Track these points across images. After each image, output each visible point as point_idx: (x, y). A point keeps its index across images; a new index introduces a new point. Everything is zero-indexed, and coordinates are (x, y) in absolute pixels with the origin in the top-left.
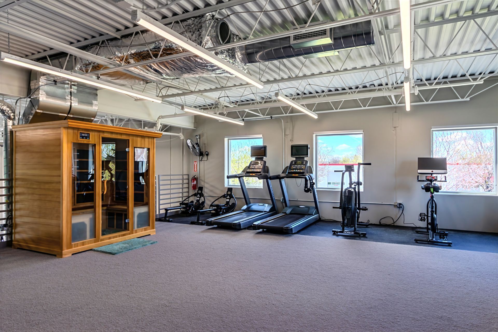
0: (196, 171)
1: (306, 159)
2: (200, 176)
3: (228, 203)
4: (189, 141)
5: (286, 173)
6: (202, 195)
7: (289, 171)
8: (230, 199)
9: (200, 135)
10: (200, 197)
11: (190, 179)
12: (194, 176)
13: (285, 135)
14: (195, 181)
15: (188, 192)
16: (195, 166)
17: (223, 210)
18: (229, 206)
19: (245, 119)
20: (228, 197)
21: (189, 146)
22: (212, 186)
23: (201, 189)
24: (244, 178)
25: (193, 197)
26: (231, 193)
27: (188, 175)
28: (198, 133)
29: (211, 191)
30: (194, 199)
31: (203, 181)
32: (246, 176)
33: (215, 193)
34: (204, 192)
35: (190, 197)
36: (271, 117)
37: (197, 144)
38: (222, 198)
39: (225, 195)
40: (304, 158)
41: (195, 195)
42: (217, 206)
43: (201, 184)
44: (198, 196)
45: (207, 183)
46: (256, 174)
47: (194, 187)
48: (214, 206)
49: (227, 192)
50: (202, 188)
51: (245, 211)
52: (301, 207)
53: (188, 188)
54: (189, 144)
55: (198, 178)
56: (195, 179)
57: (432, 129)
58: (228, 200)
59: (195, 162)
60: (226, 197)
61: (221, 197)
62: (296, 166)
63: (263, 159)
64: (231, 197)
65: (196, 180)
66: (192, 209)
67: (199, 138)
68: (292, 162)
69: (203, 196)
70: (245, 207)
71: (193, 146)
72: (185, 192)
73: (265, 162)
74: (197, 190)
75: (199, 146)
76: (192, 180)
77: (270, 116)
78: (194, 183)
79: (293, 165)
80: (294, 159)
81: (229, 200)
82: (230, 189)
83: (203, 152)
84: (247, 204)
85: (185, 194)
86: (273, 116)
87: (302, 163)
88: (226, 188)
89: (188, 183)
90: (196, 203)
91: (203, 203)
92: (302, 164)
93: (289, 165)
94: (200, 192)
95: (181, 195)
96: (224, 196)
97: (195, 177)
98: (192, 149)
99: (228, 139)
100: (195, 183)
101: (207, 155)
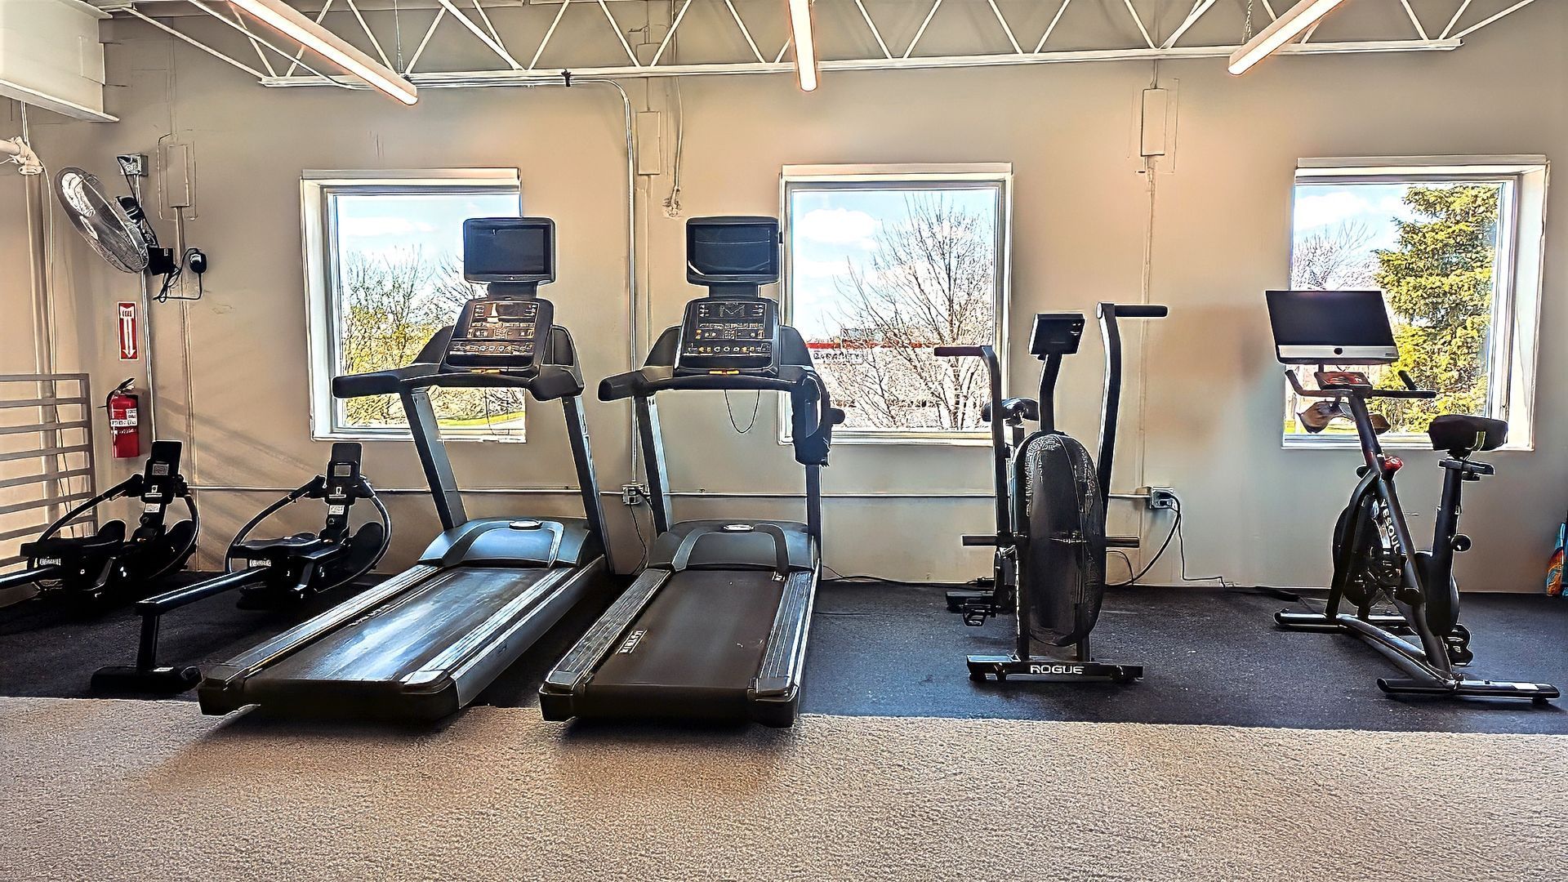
0: (134, 356)
1: (765, 291)
2: (160, 381)
3: (336, 526)
4: (72, 187)
5: (672, 363)
6: (173, 487)
7: (684, 350)
8: (347, 503)
9: (144, 158)
10: (165, 501)
11: (99, 397)
12: (124, 385)
13: (637, 174)
14: (132, 413)
15: (90, 472)
16: (128, 329)
17: (315, 570)
18: (348, 541)
19: (417, 76)
20: (338, 493)
21: (74, 215)
22: (236, 435)
23: (169, 452)
24: (434, 389)
25: (121, 500)
26: (355, 469)
27: (84, 378)
28: (133, 147)
29: (233, 461)
30: (127, 512)
31: (177, 409)
32: (442, 383)
33: (260, 474)
34: (190, 465)
35: (100, 499)
36: (567, 75)
37: (127, 203)
38: (301, 499)
39: (319, 480)
40: (753, 287)
41: (133, 488)
42: (276, 552)
43: (168, 427)
44: (154, 492)
45: (208, 421)
46: (504, 369)
47: (126, 445)
48: (258, 555)
49: (331, 466)
50: (177, 447)
51: (446, 570)
52: (731, 528)
53: (88, 448)
54: (74, 203)
55: (146, 393)
56: (125, 398)
57: (1299, 172)
58: (338, 510)
59: (127, 306)
60: (325, 493)
61: (295, 495)
62: (718, 326)
63: (534, 292)
64: (355, 490)
65: (135, 405)
66: (115, 572)
67: (145, 173)
68: (693, 307)
69: (182, 490)
70: (439, 547)
71: (104, 212)
72: (67, 474)
73: (548, 307)
74: (146, 457)
75: (139, 216)
76: (108, 406)
77: (560, 72)
78: (125, 423)
79: (702, 320)
80: (704, 291)
81: (346, 510)
82: (346, 452)
83: (171, 251)
84: (448, 527)
85: (73, 486)
86: (572, 71)
87: (749, 310)
88: (322, 442)
89: (87, 424)
90: (138, 533)
91: (186, 530)
92: (749, 316)
93: (678, 320)
94: (161, 469)
95: (41, 491)
96: (314, 489)
97: (130, 387)
98: (96, 228)
99: (322, 187)
100: (131, 419)
101: (199, 268)
